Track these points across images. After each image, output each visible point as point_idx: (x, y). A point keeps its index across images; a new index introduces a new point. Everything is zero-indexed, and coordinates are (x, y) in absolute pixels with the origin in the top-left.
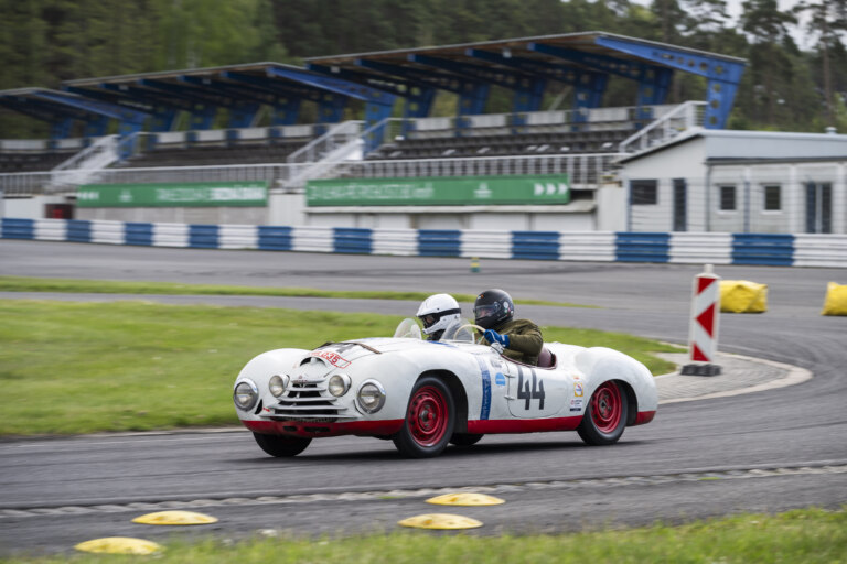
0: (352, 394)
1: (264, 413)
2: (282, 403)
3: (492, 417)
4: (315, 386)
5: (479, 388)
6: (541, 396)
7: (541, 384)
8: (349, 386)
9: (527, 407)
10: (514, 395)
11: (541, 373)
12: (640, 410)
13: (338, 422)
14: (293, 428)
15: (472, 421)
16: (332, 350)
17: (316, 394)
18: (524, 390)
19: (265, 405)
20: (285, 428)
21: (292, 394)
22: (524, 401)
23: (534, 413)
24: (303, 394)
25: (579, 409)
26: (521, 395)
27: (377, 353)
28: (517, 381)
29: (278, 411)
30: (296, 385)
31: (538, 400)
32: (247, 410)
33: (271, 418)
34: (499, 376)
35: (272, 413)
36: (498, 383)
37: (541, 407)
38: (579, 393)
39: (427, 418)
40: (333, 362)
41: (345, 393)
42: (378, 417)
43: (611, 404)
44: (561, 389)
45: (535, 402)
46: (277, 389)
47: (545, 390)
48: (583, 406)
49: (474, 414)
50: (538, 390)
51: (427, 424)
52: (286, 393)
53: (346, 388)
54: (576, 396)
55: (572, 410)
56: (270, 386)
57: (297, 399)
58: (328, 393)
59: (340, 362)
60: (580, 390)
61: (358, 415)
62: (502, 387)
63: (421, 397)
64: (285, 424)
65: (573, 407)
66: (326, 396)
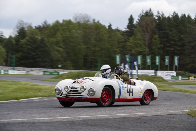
0: (86, 91)
1: (63, 95)
2: (68, 93)
3: (121, 98)
4: (77, 89)
5: (118, 90)
6: (132, 92)
7: (133, 89)
8: (86, 89)
9: (129, 95)
10: (126, 92)
11: (132, 87)
12: (155, 96)
13: (83, 98)
14: (71, 100)
15: (116, 99)
16: (81, 79)
17: (77, 91)
18: (129, 91)
19: (63, 93)
20: (69, 99)
21: (71, 91)
22: (129, 94)
23: (131, 97)
24: (74, 91)
25: (141, 96)
26: (128, 92)
27: (92, 80)
28: (127, 89)
29: (66, 95)
30: (72, 88)
31: (132, 94)
32: (58, 95)
33: (65, 97)
34: (123, 87)
35: (65, 96)
36: (123, 89)
37: (133, 95)
38: (141, 92)
39: (105, 97)
40: (81, 83)
41: (84, 91)
42: (94, 97)
43: (148, 96)
44: (137, 91)
45: (131, 94)
46: (66, 89)
47: (133, 91)
48: (142, 95)
49: (117, 97)
50: (132, 91)
51: (105, 99)
52: (69, 91)
53: (85, 89)
54: (141, 93)
55: (139, 96)
56: (65, 88)
57: (72, 92)
58: (80, 90)
59: (83, 83)
60: (141, 91)
61: (88, 96)
62: (124, 90)
63: (104, 92)
64: (68, 98)
65: (140, 95)
66: (80, 92)
